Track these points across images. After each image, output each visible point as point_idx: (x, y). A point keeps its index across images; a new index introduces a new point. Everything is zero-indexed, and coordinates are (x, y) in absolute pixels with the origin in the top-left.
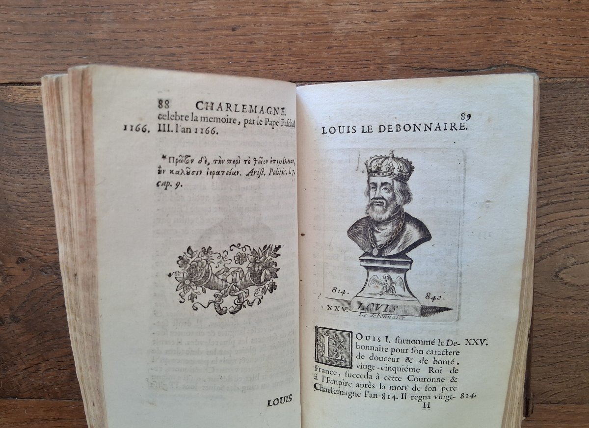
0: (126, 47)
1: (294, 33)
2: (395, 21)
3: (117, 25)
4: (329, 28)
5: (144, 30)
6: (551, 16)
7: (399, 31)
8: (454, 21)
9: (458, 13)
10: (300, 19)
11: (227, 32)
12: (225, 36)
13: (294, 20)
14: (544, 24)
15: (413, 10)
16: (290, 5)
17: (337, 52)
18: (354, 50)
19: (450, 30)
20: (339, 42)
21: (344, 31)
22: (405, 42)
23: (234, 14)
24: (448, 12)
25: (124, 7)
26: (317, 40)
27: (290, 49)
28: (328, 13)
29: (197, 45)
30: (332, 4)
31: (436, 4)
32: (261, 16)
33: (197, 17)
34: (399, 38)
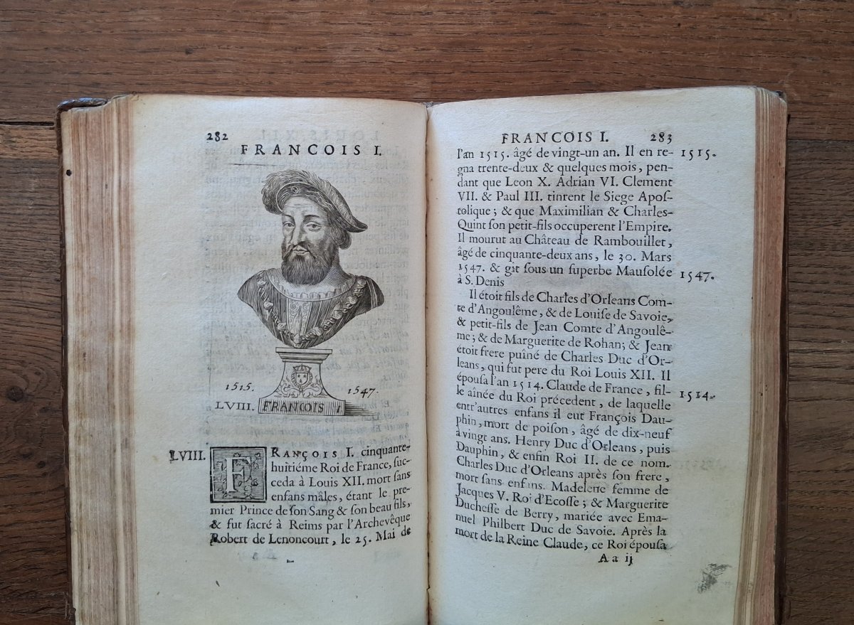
0: (26, 72)
1: (277, 61)
2: (423, 49)
3: (16, 39)
4: (330, 56)
5: (56, 48)
6: (652, 48)
7: (428, 64)
8: (508, 53)
9: (514, 41)
10: (286, 42)
11: (178, 55)
12: (175, 60)
13: (277, 42)
14: (641, 59)
15: (449, 35)
16: (272, 21)
17: (339, 91)
18: (364, 88)
19: (502, 64)
20: (342, 76)
21: (349, 60)
22: (436, 80)
23: (188, 29)
24: (500, 39)
25: (27, 14)
26: (310, 72)
27: (270, 83)
28: (327, 34)
29: (133, 72)
30: (332, 22)
31: (481, 27)
32: (229, 34)
33: (134, 33)
34: (428, 74)
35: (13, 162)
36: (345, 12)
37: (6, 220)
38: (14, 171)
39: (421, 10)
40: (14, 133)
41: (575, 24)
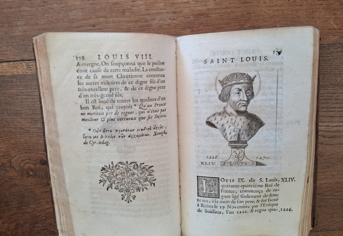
1: (129, 27)
2: (187, 18)
3: (27, 27)
4: (150, 23)
5: (42, 29)
6: (279, 10)
7: (189, 24)
8: (221, 16)
9: (223, 11)
10: (132, 19)
11: (90, 28)
13: (129, 19)
14: (274, 15)
15: (197, 11)
16: (126, 11)
19: (219, 21)
20: (156, 31)
21: (158, 25)
22: (193, 30)
23: (93, 17)
24: (218, 11)
25: (30, 16)
26: (143, 31)
28: (148, 14)
30: (150, 9)
31: (210, 7)
32: (109, 17)
33: (72, 20)
34: (190, 28)
35: (31, 75)
36: (155, 5)
37: (31, 98)
38: (32, 79)
39: (186, 2)
40: (30, 64)
41: (248, 3)
